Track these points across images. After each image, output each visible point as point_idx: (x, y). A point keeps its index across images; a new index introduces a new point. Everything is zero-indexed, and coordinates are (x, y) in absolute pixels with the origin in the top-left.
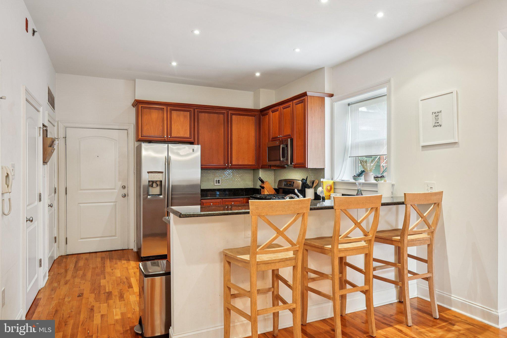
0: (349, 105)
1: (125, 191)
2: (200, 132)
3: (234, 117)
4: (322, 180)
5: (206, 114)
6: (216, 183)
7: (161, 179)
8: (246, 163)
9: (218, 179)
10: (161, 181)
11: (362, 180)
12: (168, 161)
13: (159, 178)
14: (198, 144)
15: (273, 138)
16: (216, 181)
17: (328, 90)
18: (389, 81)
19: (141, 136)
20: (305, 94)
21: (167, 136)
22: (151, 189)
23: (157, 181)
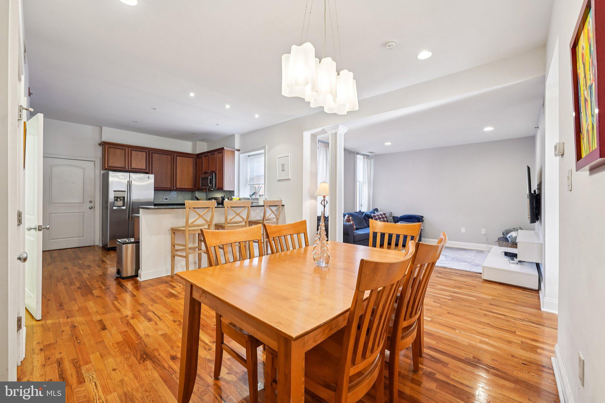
0: (249, 156)
1: (92, 205)
2: (153, 166)
3: (178, 158)
4: (232, 197)
5: (158, 155)
6: (165, 200)
7: (124, 196)
8: (186, 187)
9: (166, 197)
10: (124, 197)
11: (254, 197)
12: (129, 185)
13: (123, 195)
14: (152, 174)
15: (204, 172)
16: (165, 198)
17: (237, 147)
18: (265, 147)
19: (108, 167)
20: (223, 149)
21: (128, 168)
22: (116, 202)
23: (121, 197)
